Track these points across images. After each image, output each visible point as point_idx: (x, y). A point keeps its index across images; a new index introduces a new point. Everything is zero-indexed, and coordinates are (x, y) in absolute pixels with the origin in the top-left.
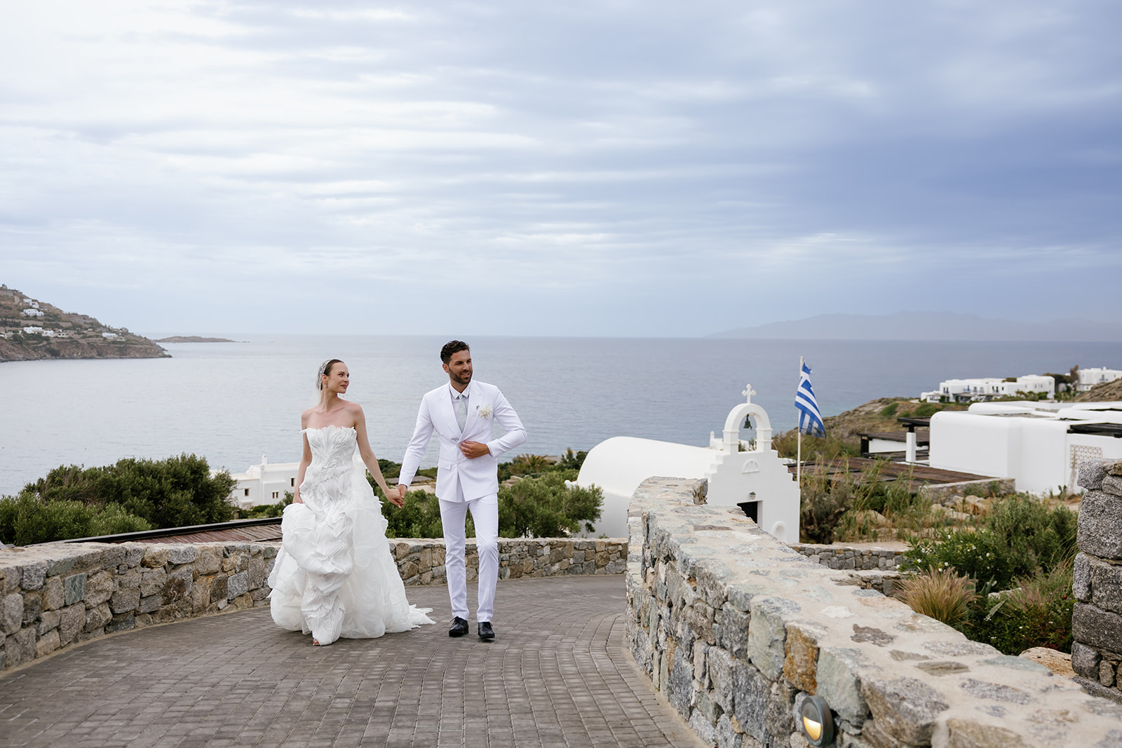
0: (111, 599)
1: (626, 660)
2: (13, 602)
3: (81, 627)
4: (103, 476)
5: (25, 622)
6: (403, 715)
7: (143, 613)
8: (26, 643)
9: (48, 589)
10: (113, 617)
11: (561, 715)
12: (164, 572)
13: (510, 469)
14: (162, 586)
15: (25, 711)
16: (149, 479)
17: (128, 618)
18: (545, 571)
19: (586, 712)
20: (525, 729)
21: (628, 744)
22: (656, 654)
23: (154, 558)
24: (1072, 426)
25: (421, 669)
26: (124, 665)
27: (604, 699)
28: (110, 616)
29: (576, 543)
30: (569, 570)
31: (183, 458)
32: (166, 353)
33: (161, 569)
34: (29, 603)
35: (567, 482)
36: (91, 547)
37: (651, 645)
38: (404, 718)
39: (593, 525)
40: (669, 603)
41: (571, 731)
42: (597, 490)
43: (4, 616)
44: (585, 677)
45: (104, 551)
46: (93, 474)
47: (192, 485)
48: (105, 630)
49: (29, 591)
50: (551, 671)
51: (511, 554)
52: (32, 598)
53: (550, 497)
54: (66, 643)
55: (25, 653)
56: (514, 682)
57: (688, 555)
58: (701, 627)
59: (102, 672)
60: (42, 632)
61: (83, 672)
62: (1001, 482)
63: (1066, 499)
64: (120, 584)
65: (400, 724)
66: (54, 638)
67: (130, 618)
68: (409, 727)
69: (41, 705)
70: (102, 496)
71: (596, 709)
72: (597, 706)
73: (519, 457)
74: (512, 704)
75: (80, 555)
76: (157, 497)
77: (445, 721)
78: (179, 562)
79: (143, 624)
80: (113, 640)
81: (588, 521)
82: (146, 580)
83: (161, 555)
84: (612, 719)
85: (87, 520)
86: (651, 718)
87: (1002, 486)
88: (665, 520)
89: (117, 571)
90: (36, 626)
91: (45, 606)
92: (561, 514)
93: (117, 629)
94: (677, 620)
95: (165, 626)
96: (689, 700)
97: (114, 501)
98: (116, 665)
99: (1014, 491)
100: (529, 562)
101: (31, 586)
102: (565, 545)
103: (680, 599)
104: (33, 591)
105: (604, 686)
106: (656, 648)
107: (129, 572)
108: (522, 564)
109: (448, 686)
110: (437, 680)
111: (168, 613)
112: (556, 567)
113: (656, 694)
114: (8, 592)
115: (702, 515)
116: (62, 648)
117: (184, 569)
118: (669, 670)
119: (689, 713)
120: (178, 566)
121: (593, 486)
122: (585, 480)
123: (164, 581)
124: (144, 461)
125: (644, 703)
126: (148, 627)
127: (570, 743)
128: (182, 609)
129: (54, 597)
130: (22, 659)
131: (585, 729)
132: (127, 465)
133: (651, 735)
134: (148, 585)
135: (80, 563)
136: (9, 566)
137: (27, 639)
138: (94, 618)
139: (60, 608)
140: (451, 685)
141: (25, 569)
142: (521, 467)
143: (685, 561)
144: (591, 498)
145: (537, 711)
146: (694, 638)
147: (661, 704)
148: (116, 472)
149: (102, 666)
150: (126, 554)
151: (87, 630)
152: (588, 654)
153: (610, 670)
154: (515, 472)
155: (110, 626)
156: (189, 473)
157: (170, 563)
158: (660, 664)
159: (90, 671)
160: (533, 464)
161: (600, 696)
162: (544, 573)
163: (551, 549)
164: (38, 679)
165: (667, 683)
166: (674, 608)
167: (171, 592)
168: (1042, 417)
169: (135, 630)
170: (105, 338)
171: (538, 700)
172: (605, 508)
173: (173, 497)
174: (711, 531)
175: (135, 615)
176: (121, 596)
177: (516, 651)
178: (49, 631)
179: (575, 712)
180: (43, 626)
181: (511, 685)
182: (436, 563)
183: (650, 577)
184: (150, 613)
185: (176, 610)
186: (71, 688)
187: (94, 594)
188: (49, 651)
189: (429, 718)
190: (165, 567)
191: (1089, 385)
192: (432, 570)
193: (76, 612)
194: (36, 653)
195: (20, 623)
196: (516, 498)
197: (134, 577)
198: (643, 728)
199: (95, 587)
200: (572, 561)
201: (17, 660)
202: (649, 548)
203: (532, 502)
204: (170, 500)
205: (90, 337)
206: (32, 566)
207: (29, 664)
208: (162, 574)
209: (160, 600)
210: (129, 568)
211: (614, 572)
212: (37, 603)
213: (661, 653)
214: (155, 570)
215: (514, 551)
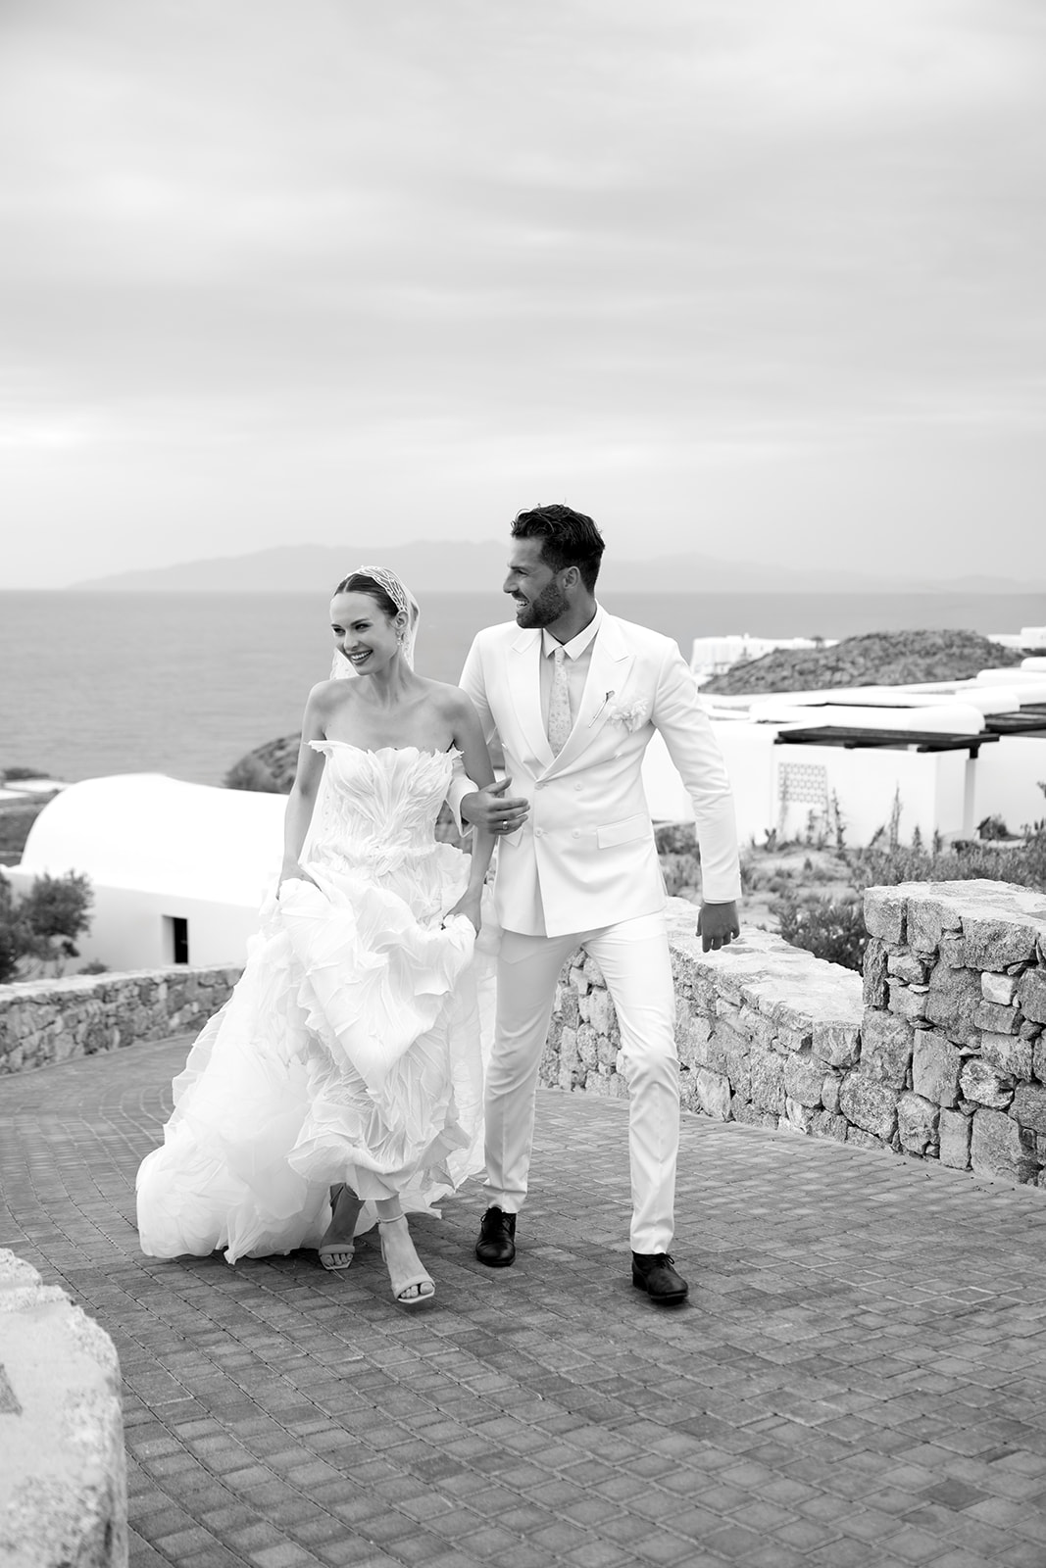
24: (781, 734)
39: (76, 945)
42: (81, 880)
62: (676, 828)
63: (775, 849)
81: (67, 939)
87: (678, 835)
99: (694, 841)
106: (956, 1108)
144: (71, 895)
163: (169, 988)
168: (725, 719)
172: (97, 912)
183: (914, 1002)
191: (724, 664)
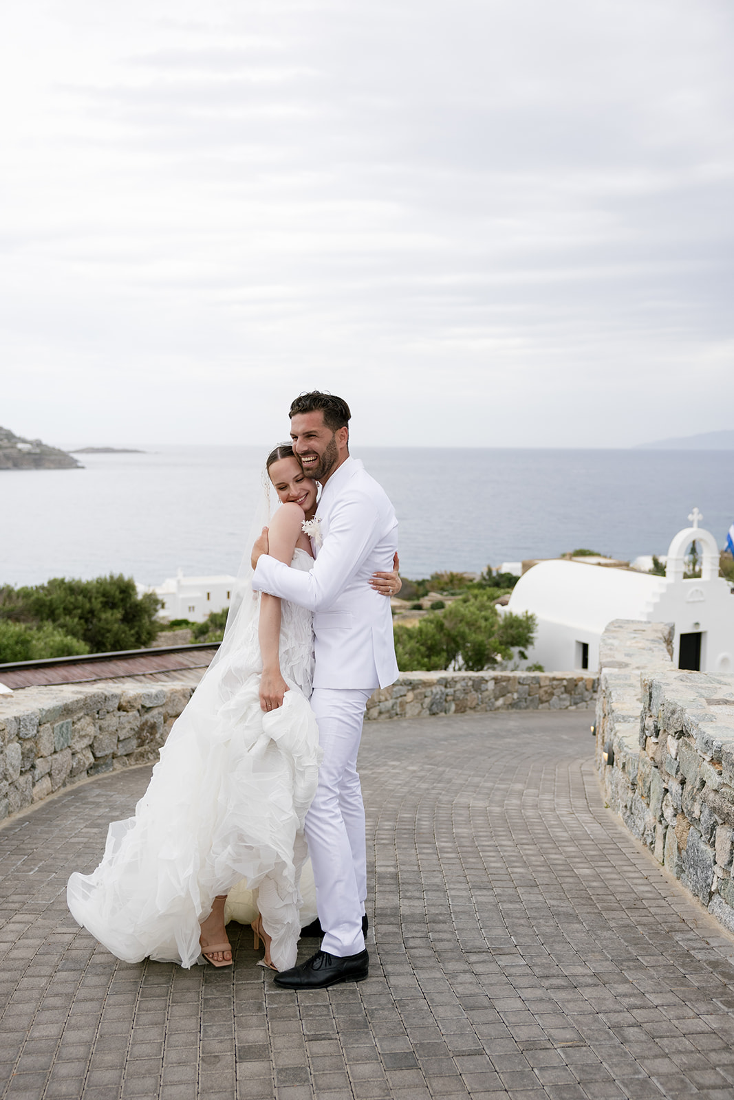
0: (93, 743)
1: (615, 826)
2: (13, 751)
3: (68, 771)
4: (35, 596)
5: (23, 769)
6: (409, 884)
7: (121, 756)
8: (24, 790)
9: (40, 736)
10: (95, 760)
11: (569, 891)
12: (138, 715)
13: (428, 586)
14: (136, 729)
15: (41, 864)
16: (80, 598)
17: (107, 761)
18: (489, 706)
19: (593, 888)
20: (537, 905)
21: (649, 929)
22: (660, 829)
23: (129, 702)
25: (409, 829)
26: (117, 814)
27: (608, 873)
28: (92, 760)
29: (520, 678)
30: (513, 705)
31: (112, 577)
32: (80, 464)
33: (136, 713)
34: (26, 751)
35: (498, 607)
36: (73, 692)
37: (652, 818)
38: (410, 887)
39: (527, 653)
40: (681, 780)
41: (585, 911)
42: (531, 617)
43: (6, 765)
44: (581, 845)
45: (86, 698)
46: (25, 594)
47: (121, 604)
48: (88, 773)
49: (25, 740)
50: (542, 836)
51: (456, 689)
52: (28, 746)
53: (483, 623)
54: (56, 788)
55: (24, 799)
56: (508, 848)
57: (712, 737)
58: (728, 813)
59: (99, 821)
60: (37, 778)
61: (82, 821)
64: (100, 729)
65: (408, 894)
66: (46, 783)
67: (108, 761)
68: (418, 898)
69: (54, 858)
70: (36, 615)
71: (602, 884)
72: (603, 881)
73: (437, 574)
74: (515, 875)
75: (65, 702)
76: (88, 616)
77: (453, 893)
78: (151, 705)
79: (120, 766)
80: (99, 784)
81: (522, 649)
82: (122, 724)
83: (136, 699)
84: (623, 897)
85: (28, 642)
86: (664, 898)
88: (673, 690)
89: (97, 716)
90: (31, 773)
91: (38, 753)
92: (494, 640)
93: (98, 772)
94: (694, 800)
95: (141, 769)
96: (709, 885)
97: (47, 619)
98: (110, 814)
100: (474, 696)
101: (26, 734)
102: (508, 679)
103: (698, 779)
104: (28, 739)
105: (603, 857)
106: (660, 822)
107: (108, 716)
108: (467, 699)
109: (442, 850)
110: (430, 843)
111: (142, 755)
112: (500, 702)
113: (661, 870)
114: (9, 742)
115: (710, 685)
116: (53, 792)
117: (155, 712)
118: (678, 848)
119: (708, 898)
120: (150, 709)
121: (527, 612)
122: (516, 604)
123: (138, 724)
124: (73, 580)
125: (651, 880)
126: (125, 769)
127: (588, 925)
128: (154, 751)
129: (46, 746)
130: (21, 806)
131: (597, 908)
132: (57, 584)
133: (670, 919)
134: (124, 728)
135: (67, 710)
136: (8, 717)
137: (25, 786)
138: (79, 762)
139: (51, 755)
140: (446, 850)
141: (21, 719)
142: (439, 583)
143: (707, 742)
144: (524, 625)
145: (542, 885)
146: (716, 822)
147: (669, 882)
148: (48, 591)
149: (97, 814)
150: (105, 699)
151: (73, 774)
152: (573, 816)
153: (603, 837)
154: (433, 589)
155: (93, 769)
156: (117, 593)
157: (143, 707)
158: (665, 838)
159: (87, 820)
160: (451, 581)
161: (603, 869)
162: (488, 708)
163: (496, 683)
164: (42, 827)
165: (675, 860)
166: (688, 787)
167: (145, 734)
169: (114, 773)
170: (20, 450)
171: (540, 871)
172: (538, 635)
173: (103, 616)
174: (725, 706)
175: (113, 758)
176: (100, 740)
177: (498, 809)
178: (42, 777)
179: (582, 887)
180: (37, 772)
181: (506, 851)
182: (383, 698)
183: (651, 748)
184: (126, 755)
185: (149, 751)
186: (76, 840)
187: (79, 739)
188: (43, 797)
189: (435, 888)
190: (138, 710)
192: (379, 705)
193: (63, 758)
194: (33, 799)
195: (19, 771)
196: (447, 624)
197: (112, 721)
198: (658, 911)
199: (79, 732)
200: (516, 696)
201: (18, 807)
202: (651, 716)
203: (463, 628)
204: (100, 620)
205: (6, 448)
206: (28, 716)
207: (28, 810)
208: (136, 717)
209: (134, 742)
210: (108, 712)
211: (558, 708)
212: (32, 751)
213: (667, 827)
214: (130, 714)
215: (458, 686)
